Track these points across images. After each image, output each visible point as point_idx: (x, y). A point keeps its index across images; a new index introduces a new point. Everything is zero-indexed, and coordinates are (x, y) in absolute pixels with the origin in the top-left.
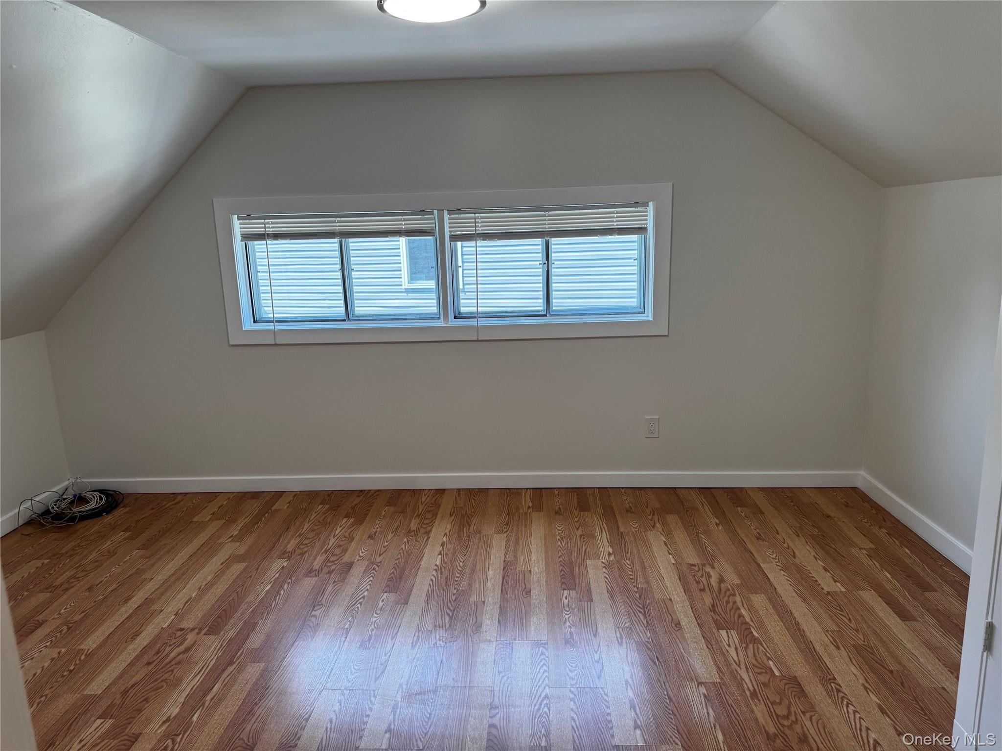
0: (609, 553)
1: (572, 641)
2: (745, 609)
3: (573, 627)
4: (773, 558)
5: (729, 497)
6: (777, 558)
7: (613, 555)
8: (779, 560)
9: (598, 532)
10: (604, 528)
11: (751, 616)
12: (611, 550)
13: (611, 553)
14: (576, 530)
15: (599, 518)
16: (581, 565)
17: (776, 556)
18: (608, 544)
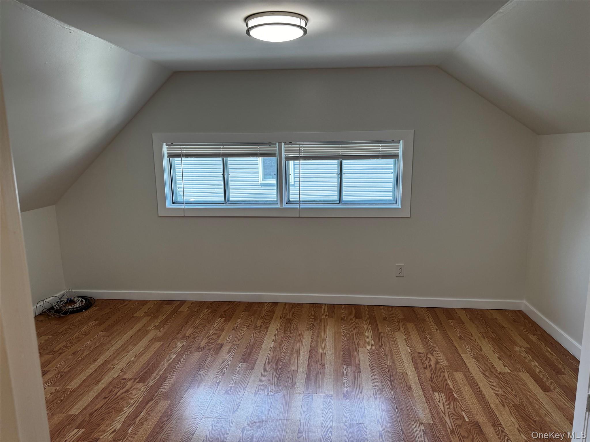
0: (372, 344)
1: (347, 395)
2: (450, 380)
3: (348, 387)
4: (468, 351)
5: (444, 313)
6: (471, 351)
7: (374, 346)
8: (472, 352)
9: (366, 332)
10: (370, 329)
11: (453, 384)
12: (373, 343)
13: (373, 344)
14: (353, 329)
15: (367, 323)
16: (355, 351)
17: (470, 350)
18: (371, 339)
